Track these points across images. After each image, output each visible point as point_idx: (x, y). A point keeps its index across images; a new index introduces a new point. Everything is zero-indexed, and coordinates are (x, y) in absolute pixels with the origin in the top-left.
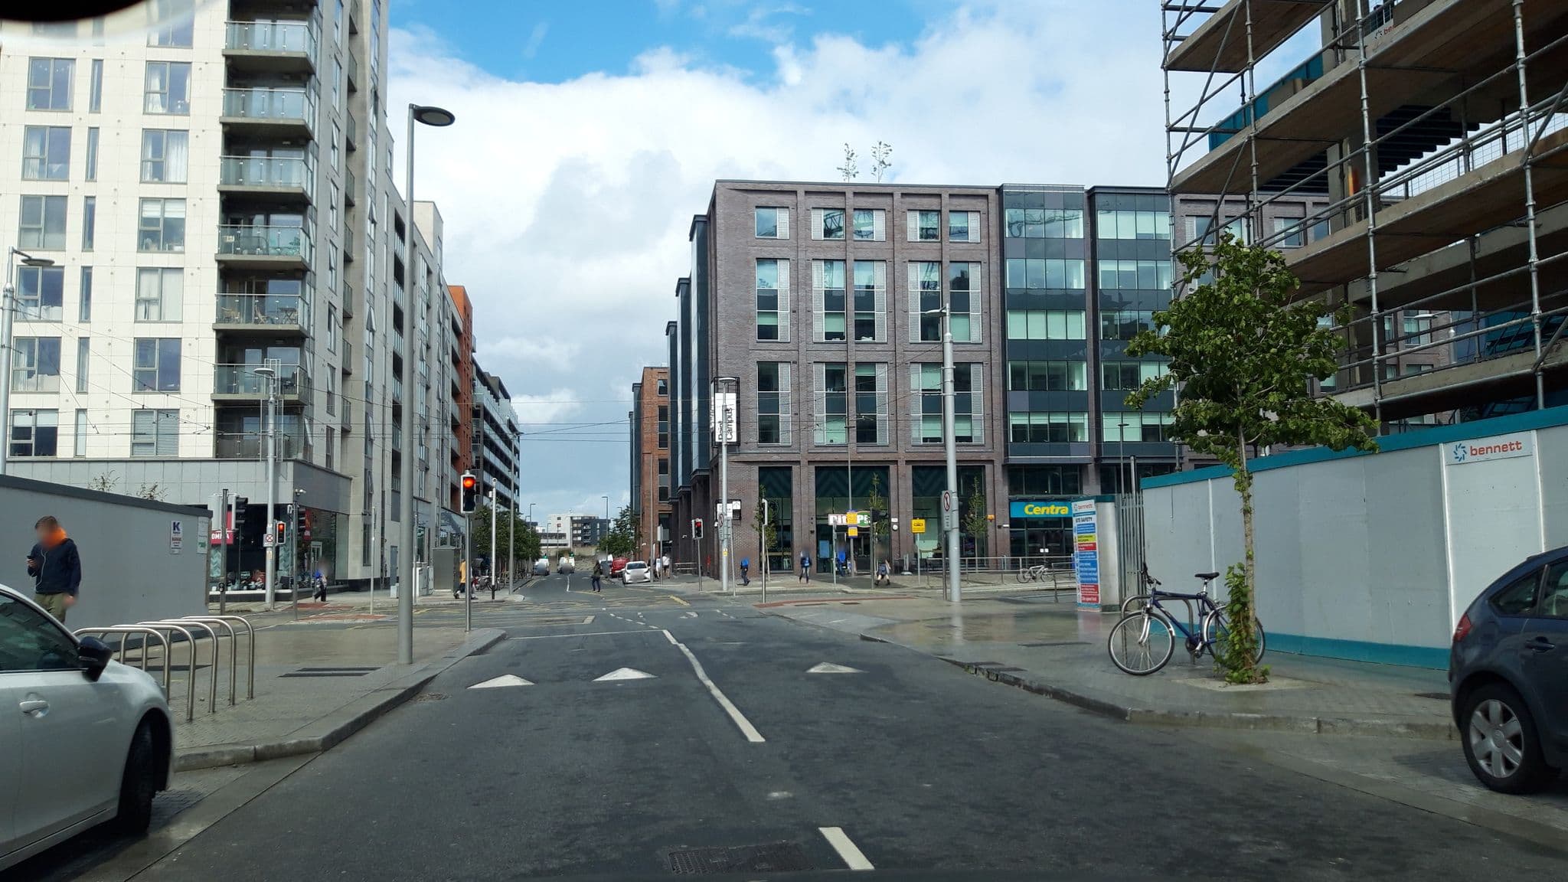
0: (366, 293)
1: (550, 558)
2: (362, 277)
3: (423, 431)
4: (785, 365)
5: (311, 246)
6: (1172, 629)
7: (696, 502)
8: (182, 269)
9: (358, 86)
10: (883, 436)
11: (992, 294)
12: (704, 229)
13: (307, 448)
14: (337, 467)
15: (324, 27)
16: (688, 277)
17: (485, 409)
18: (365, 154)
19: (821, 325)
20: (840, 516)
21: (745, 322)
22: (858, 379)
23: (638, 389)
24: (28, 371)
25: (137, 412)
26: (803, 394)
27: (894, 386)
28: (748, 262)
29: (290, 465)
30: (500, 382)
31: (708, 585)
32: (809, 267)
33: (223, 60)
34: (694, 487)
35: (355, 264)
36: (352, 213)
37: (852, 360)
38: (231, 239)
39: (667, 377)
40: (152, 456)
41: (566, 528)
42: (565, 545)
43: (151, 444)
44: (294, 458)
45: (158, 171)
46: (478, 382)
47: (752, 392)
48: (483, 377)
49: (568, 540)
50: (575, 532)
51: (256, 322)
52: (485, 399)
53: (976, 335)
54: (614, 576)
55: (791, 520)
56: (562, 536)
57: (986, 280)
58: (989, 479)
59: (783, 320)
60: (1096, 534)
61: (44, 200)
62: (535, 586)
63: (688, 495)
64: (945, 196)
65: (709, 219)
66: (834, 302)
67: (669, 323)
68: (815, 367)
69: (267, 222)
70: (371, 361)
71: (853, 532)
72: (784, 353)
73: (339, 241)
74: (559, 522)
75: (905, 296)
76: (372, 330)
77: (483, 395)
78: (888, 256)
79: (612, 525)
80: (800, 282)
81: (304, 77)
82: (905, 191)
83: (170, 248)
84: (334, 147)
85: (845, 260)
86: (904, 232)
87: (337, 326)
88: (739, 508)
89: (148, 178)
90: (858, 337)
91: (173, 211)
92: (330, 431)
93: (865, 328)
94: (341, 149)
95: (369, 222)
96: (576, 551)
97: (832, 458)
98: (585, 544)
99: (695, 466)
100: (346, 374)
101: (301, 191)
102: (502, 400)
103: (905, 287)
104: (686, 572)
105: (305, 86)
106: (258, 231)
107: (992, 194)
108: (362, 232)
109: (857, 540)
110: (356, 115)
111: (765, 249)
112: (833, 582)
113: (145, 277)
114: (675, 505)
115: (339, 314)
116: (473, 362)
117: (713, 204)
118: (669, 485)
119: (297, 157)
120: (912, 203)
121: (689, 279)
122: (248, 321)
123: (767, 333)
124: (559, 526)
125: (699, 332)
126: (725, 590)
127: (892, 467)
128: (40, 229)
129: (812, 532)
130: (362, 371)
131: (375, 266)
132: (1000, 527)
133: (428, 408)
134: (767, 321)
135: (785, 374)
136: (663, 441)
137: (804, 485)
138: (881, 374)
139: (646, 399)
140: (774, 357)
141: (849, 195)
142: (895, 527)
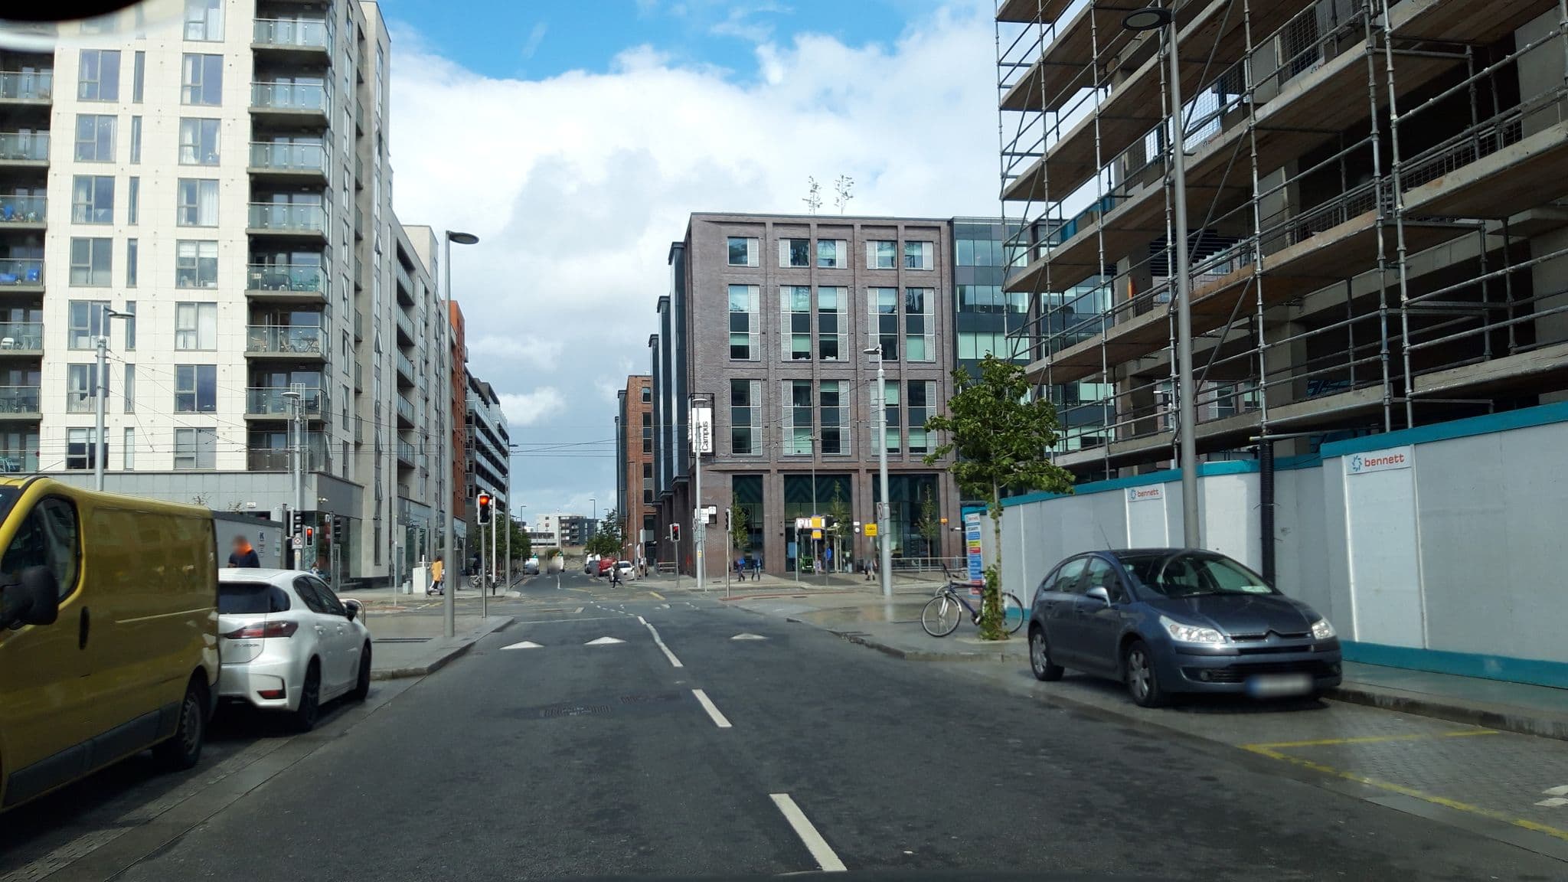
0: (374, 318)
1: (539, 558)
2: (370, 304)
3: (424, 441)
4: (756, 382)
5: (328, 281)
6: (960, 606)
7: (677, 504)
8: (215, 303)
9: (365, 130)
10: (846, 447)
11: (945, 317)
12: (681, 254)
13: (328, 462)
14: (351, 478)
15: (337, 85)
16: (668, 295)
17: (477, 415)
18: (371, 193)
19: (789, 345)
20: (806, 520)
21: (719, 342)
22: (823, 395)
23: (623, 395)
24: (81, 394)
25: (179, 431)
26: (773, 408)
27: (856, 402)
28: (721, 288)
29: (315, 477)
30: (490, 388)
31: (685, 583)
32: (777, 292)
33: (249, 116)
34: (675, 492)
35: (363, 293)
36: (360, 246)
37: (817, 377)
38: (258, 276)
39: (651, 385)
40: (193, 469)
41: (554, 528)
42: (554, 544)
43: (192, 458)
44: (317, 470)
45: (192, 216)
46: (470, 391)
47: (726, 406)
48: (474, 385)
49: (556, 539)
50: (563, 532)
51: (282, 350)
52: (477, 406)
53: (930, 355)
54: (601, 575)
55: (762, 523)
56: (551, 535)
57: (939, 305)
58: (942, 485)
59: (753, 340)
60: (980, 541)
61: (91, 242)
62: (526, 585)
63: (670, 499)
64: (901, 228)
65: (686, 246)
66: (800, 323)
67: (652, 336)
68: (784, 384)
69: (289, 261)
70: (379, 379)
71: (817, 535)
72: (754, 371)
73: (351, 274)
74: (547, 521)
75: (865, 320)
76: (379, 352)
77: (474, 400)
78: (850, 283)
79: (599, 526)
80: (769, 305)
81: (320, 130)
82: (864, 223)
83: (205, 285)
84: (345, 189)
85: (809, 287)
86: (864, 260)
87: (350, 351)
88: (715, 513)
89: (183, 221)
90: (822, 356)
91: (208, 252)
92: (346, 444)
93: (829, 349)
94: (351, 191)
95: (376, 253)
96: (565, 551)
97: (799, 467)
98: (573, 543)
99: (675, 474)
100: (358, 392)
101: (319, 233)
102: (492, 405)
103: (865, 311)
104: (668, 571)
105: (321, 137)
106: (280, 270)
107: (944, 226)
108: (370, 263)
109: (821, 542)
110: (363, 157)
111: (737, 276)
112: (795, 579)
113: (183, 311)
114: (659, 508)
115: (351, 339)
116: (467, 372)
117: (689, 234)
118: (653, 489)
119: (314, 201)
120: (871, 234)
121: (669, 297)
122: (274, 349)
123: (740, 352)
124: (547, 525)
125: (678, 350)
126: (699, 586)
127: (854, 476)
128: (88, 269)
129: (782, 535)
130: (370, 389)
131: (381, 295)
132: (952, 530)
133: (427, 419)
134: (739, 342)
135: (756, 392)
136: (647, 447)
137: (774, 493)
138: (843, 389)
139: (631, 405)
140: (745, 375)
141: (814, 226)
142: (857, 530)
